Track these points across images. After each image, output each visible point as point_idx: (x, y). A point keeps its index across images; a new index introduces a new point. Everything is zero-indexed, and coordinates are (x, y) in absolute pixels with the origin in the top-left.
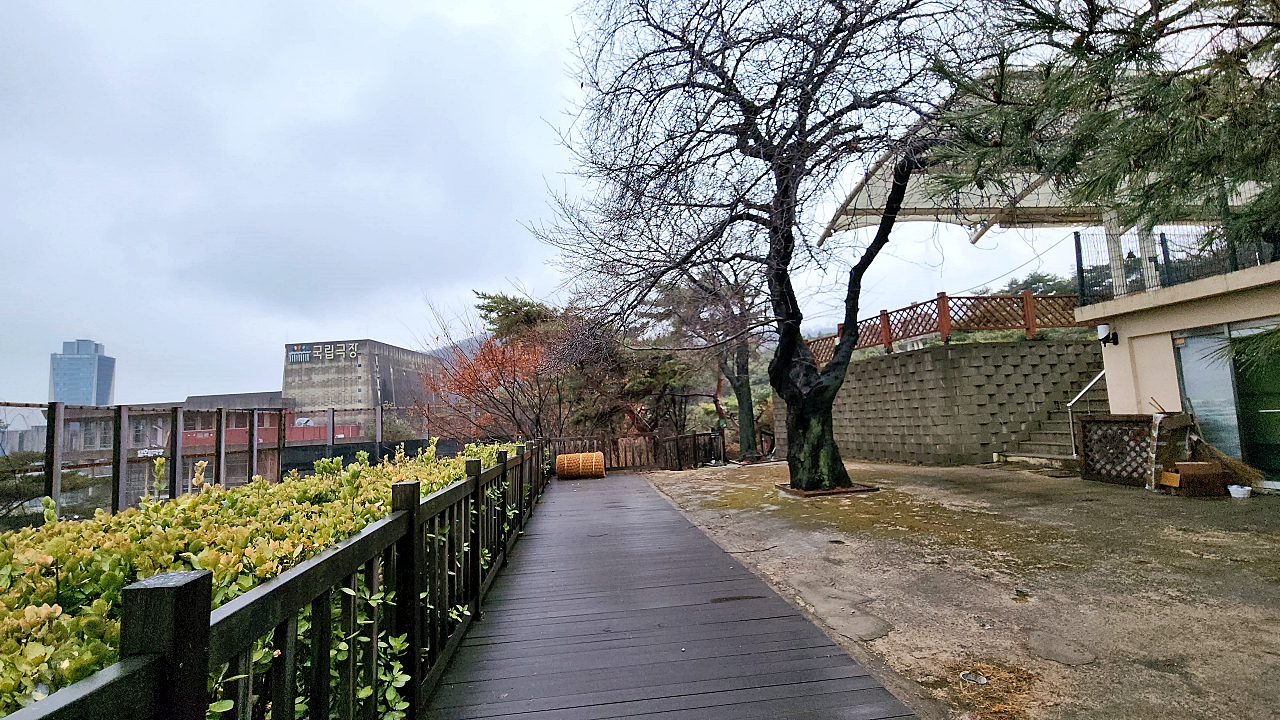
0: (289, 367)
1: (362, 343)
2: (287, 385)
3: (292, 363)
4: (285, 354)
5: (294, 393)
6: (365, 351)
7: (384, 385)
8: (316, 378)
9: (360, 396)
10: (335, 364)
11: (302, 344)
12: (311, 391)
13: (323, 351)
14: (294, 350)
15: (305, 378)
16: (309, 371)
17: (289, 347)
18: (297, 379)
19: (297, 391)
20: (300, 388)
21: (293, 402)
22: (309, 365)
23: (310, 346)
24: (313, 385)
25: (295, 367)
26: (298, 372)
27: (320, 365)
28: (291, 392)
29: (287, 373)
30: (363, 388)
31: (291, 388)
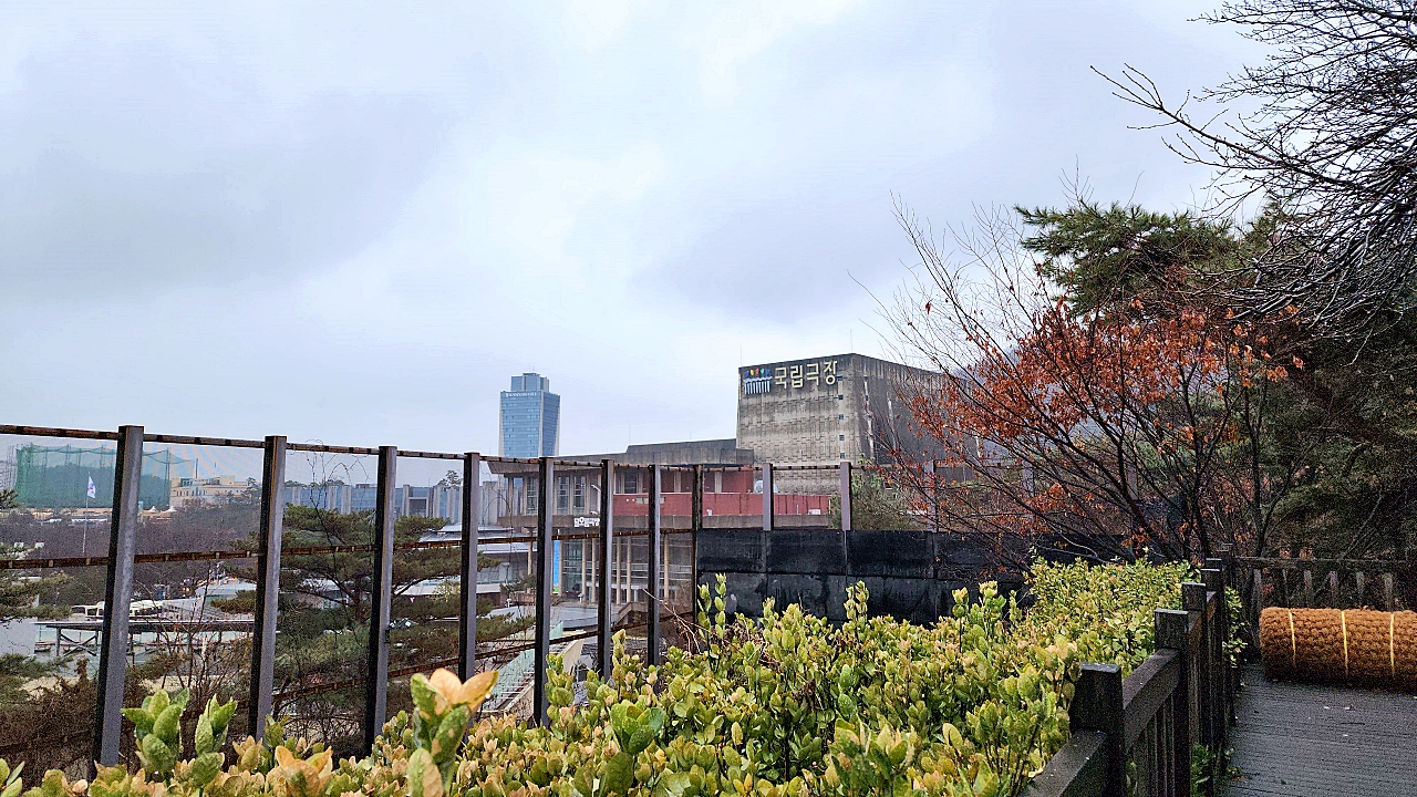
0: (745, 402)
1: (843, 360)
2: (742, 429)
3: (748, 396)
4: (738, 383)
5: (751, 442)
6: (847, 373)
7: (879, 425)
8: (781, 418)
9: (842, 446)
10: (805, 396)
11: (760, 367)
12: (774, 438)
13: (788, 375)
14: (750, 376)
15: (765, 419)
16: (771, 407)
17: (744, 372)
18: (755, 420)
19: (755, 439)
20: (759, 432)
21: (747, 455)
22: (770, 399)
23: (771, 369)
24: (776, 430)
25: (752, 401)
26: (756, 409)
27: (784, 398)
28: (747, 439)
29: (743, 411)
30: (846, 434)
31: (747, 434)
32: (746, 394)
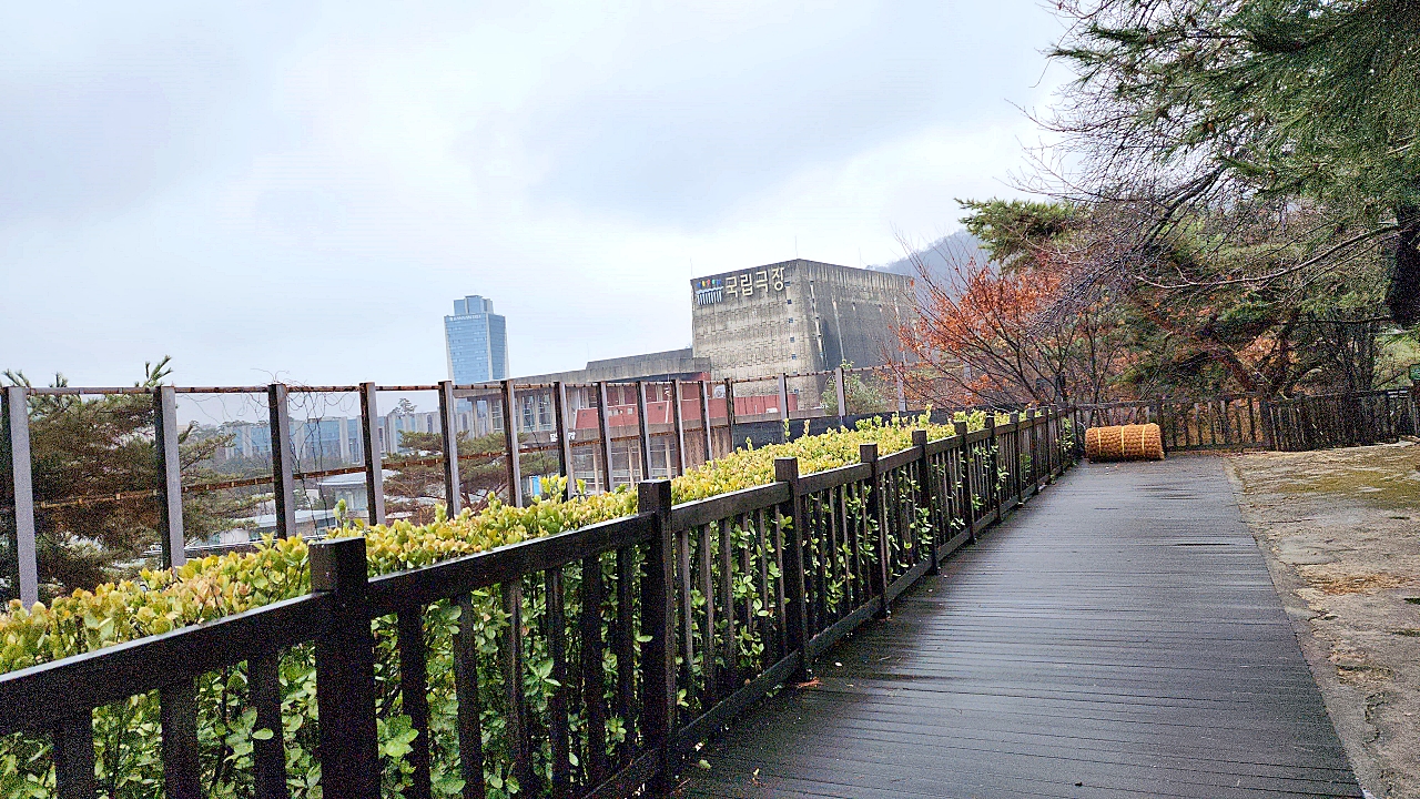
0: (699, 313)
1: (790, 266)
2: (698, 338)
3: (702, 306)
4: (691, 294)
5: (707, 350)
6: (795, 278)
7: (825, 327)
8: (734, 326)
9: (793, 348)
10: (756, 303)
12: (729, 345)
13: (739, 284)
14: (701, 287)
15: (719, 327)
16: (724, 315)
18: (709, 328)
19: (710, 347)
20: (714, 341)
21: (707, 364)
22: (722, 308)
24: (730, 338)
25: (706, 311)
26: (710, 319)
27: (736, 306)
28: (703, 348)
29: (697, 321)
30: (797, 336)
31: (703, 343)
32: (700, 304)
